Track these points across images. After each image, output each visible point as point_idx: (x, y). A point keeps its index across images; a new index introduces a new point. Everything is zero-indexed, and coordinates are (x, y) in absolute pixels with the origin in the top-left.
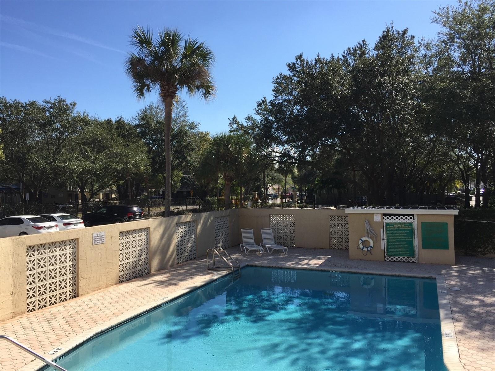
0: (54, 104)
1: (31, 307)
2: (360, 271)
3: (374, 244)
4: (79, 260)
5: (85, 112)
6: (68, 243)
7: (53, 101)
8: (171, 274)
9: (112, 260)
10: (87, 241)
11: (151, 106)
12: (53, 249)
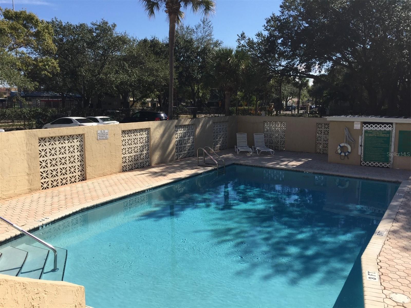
0: (100, 26)
1: (45, 185)
2: (331, 173)
3: (352, 150)
4: (86, 151)
5: (125, 33)
6: (75, 137)
7: (98, 24)
8: (167, 167)
9: (116, 153)
10: (92, 136)
11: (182, 26)
12: (62, 141)
